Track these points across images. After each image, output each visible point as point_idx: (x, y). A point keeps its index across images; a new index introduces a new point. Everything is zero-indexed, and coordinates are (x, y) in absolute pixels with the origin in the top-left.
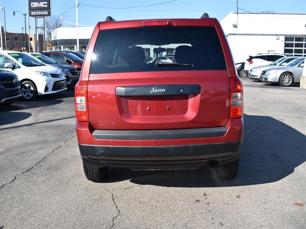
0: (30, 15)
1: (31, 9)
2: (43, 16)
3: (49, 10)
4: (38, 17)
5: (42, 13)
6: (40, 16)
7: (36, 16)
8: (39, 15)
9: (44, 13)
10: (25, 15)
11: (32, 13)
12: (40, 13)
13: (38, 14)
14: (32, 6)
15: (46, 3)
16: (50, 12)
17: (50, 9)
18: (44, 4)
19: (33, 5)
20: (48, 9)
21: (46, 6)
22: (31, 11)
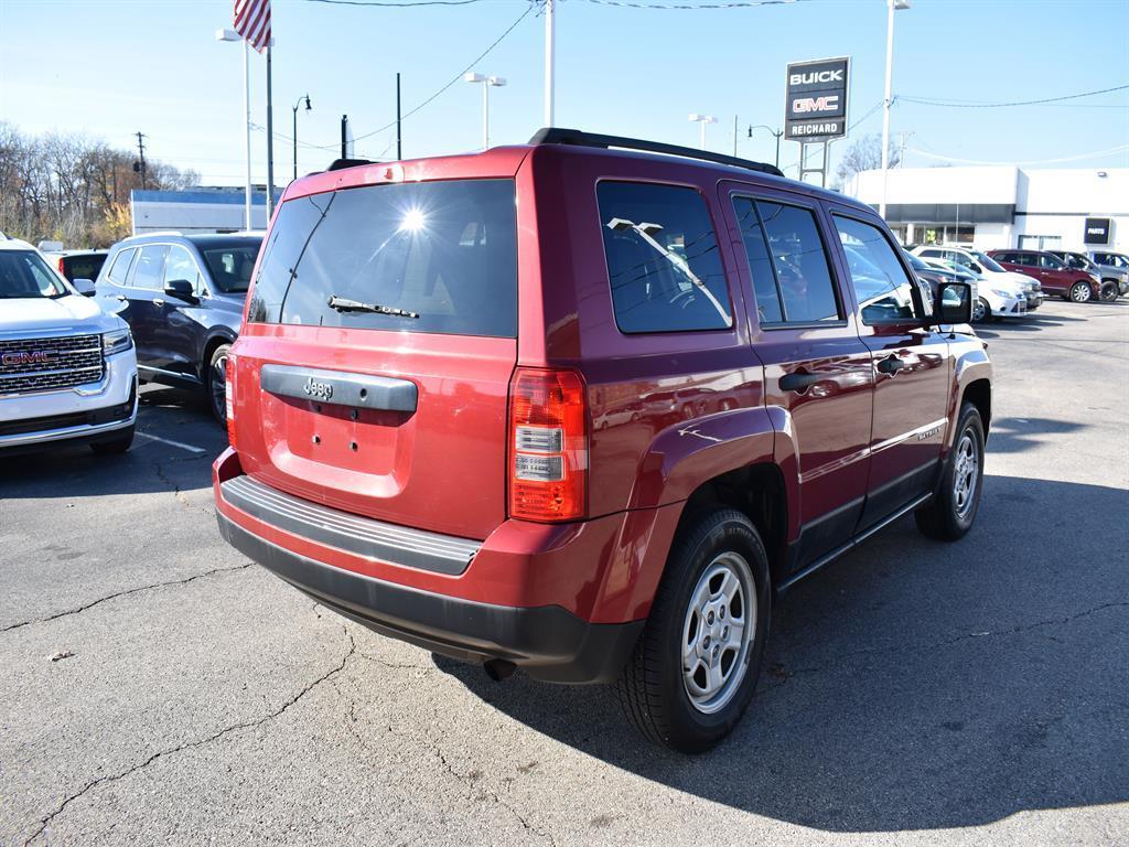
0: (790, 136)
1: (792, 118)
2: (824, 137)
3: (842, 119)
4: (811, 139)
5: (821, 130)
6: (816, 138)
7: (803, 137)
8: (812, 135)
9: (828, 127)
10: (779, 136)
11: (796, 130)
12: (815, 129)
13: (809, 132)
14: (796, 110)
15: (836, 98)
16: (844, 123)
17: (844, 115)
18: (829, 103)
19: (799, 106)
20: (839, 115)
21: (835, 107)
22: (791, 123)
